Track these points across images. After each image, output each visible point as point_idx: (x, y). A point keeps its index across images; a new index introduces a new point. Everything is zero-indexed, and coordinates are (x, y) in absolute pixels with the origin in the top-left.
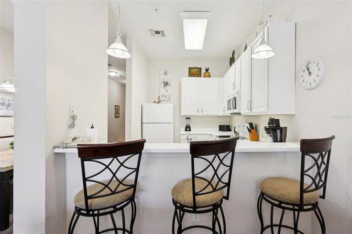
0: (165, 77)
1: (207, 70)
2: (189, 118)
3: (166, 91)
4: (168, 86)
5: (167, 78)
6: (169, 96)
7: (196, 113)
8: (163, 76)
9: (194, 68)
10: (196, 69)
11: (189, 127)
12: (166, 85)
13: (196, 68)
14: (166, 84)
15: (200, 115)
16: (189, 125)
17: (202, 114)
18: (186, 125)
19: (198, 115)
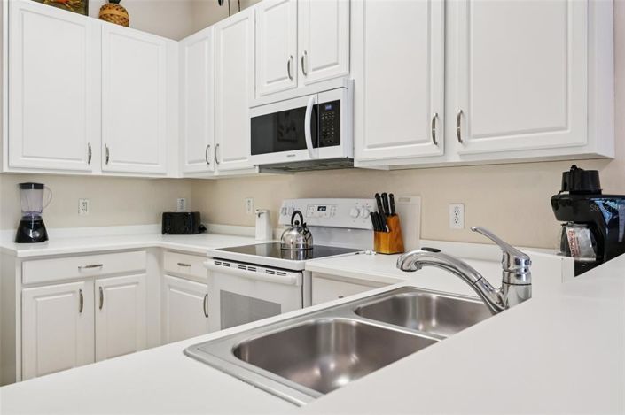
2: (39, 187)
7: (80, 165)
11: (40, 225)
15: (97, 172)
16: (40, 217)
17: (105, 167)
18: (25, 217)
19: (90, 171)
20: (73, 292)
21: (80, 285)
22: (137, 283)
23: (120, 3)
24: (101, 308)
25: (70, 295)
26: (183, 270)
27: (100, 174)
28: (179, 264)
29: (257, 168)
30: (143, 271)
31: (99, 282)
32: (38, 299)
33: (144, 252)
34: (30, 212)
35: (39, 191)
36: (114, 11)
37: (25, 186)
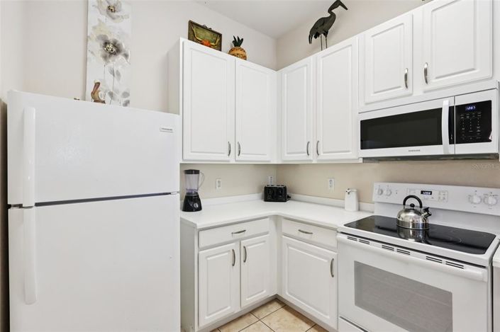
0: (110, 22)
1: (238, 43)
2: (197, 172)
3: (112, 72)
4: (120, 57)
5: (115, 29)
6: (126, 94)
7: (222, 157)
8: (97, 17)
9: (204, 28)
10: (208, 34)
11: (197, 200)
12: (112, 54)
13: (210, 30)
14: (112, 49)
15: (233, 162)
16: (197, 193)
17: (238, 158)
18: (188, 193)
19: (228, 161)
20: (229, 251)
21: (232, 246)
22: (264, 242)
23: (241, 46)
24: (245, 261)
25: (227, 254)
26: (306, 236)
27: (234, 162)
28: (300, 230)
29: (362, 159)
30: (267, 233)
31: (244, 243)
32: (209, 259)
33: (268, 219)
34: (192, 190)
35: (197, 175)
36: (239, 52)
37: (189, 172)
